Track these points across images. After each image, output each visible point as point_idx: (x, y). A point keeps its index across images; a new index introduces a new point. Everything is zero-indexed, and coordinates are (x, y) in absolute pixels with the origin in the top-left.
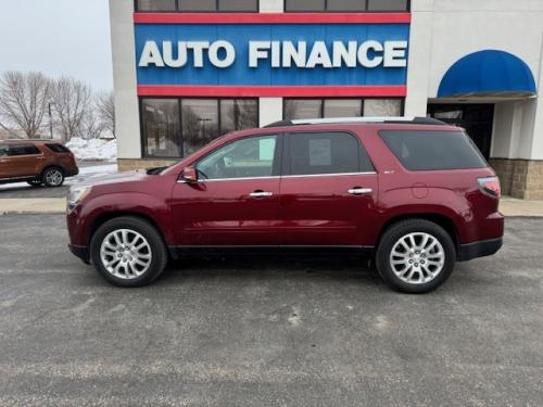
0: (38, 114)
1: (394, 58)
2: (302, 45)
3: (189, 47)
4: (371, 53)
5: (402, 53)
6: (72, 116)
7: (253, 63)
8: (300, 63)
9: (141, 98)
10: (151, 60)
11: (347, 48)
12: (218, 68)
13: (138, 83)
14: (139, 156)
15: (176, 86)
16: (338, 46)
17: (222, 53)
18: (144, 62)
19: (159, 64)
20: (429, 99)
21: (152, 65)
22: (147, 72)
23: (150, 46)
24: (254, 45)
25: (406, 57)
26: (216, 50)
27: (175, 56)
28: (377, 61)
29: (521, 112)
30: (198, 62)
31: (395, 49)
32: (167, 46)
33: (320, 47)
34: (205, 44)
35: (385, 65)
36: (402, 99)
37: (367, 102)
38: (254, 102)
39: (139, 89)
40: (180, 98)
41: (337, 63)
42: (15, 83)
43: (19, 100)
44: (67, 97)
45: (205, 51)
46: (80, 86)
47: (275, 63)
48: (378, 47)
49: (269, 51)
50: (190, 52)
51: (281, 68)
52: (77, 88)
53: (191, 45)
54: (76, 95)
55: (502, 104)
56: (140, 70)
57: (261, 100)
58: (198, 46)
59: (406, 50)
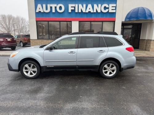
0: (11, 27)
1: (112, 10)
2: (85, 5)
3: (51, 6)
4: (105, 8)
5: (114, 8)
6: (20, 27)
7: (70, 11)
8: (84, 11)
9: (37, 21)
10: (40, 10)
11: (98, 6)
12: (59, 13)
13: (36, 17)
14: (36, 38)
15: (47, 18)
16: (95, 6)
17: (60, 8)
18: (37, 11)
19: (42, 11)
20: (122, 22)
21: (40, 12)
22: (38, 14)
23: (39, 6)
24: (70, 5)
25: (116, 9)
26: (59, 7)
27: (47, 9)
28: (107, 10)
29: (150, 26)
30: (54, 11)
31: (112, 7)
32: (44, 6)
33: (90, 6)
34: (56, 5)
35: (109, 12)
36: (114, 22)
37: (104, 23)
38: (70, 23)
39: (36, 19)
40: (48, 21)
41: (95, 11)
42: (4, 18)
43: (5, 23)
44: (19, 22)
45: (56, 7)
46: (23, 19)
47: (76, 11)
48: (107, 6)
49: (75, 7)
50: (51, 8)
51: (78, 13)
52: (22, 19)
53: (51, 5)
54: (21, 21)
55: (144, 23)
56: (36, 13)
57: (72, 22)
58: (53, 6)
59: (116, 7)
